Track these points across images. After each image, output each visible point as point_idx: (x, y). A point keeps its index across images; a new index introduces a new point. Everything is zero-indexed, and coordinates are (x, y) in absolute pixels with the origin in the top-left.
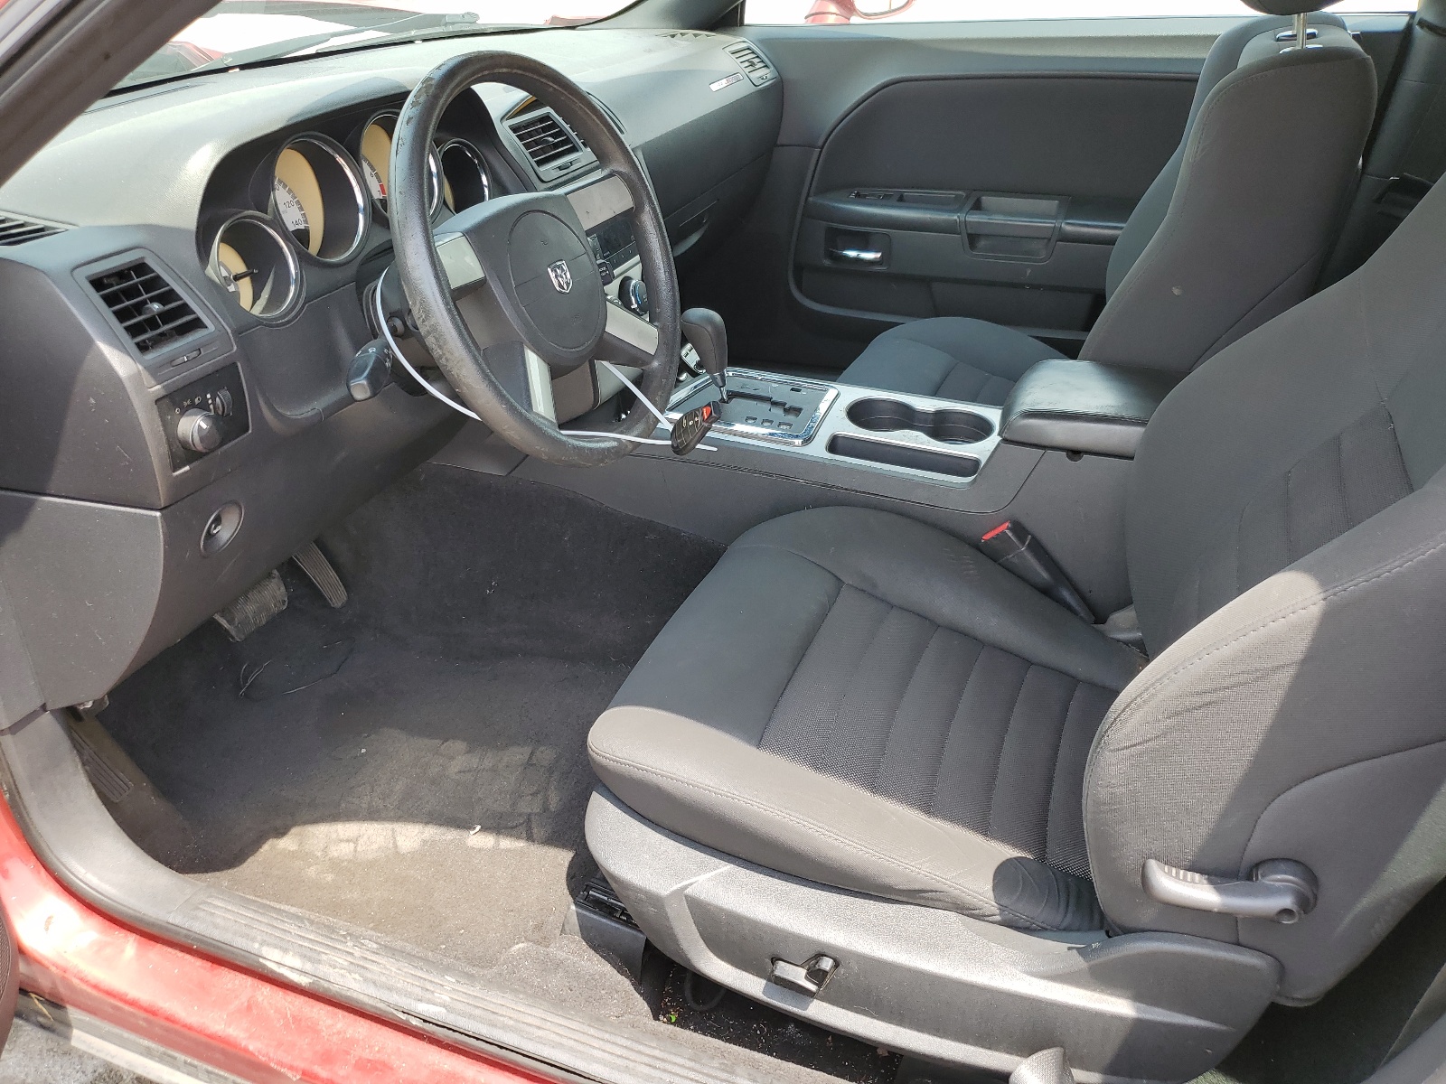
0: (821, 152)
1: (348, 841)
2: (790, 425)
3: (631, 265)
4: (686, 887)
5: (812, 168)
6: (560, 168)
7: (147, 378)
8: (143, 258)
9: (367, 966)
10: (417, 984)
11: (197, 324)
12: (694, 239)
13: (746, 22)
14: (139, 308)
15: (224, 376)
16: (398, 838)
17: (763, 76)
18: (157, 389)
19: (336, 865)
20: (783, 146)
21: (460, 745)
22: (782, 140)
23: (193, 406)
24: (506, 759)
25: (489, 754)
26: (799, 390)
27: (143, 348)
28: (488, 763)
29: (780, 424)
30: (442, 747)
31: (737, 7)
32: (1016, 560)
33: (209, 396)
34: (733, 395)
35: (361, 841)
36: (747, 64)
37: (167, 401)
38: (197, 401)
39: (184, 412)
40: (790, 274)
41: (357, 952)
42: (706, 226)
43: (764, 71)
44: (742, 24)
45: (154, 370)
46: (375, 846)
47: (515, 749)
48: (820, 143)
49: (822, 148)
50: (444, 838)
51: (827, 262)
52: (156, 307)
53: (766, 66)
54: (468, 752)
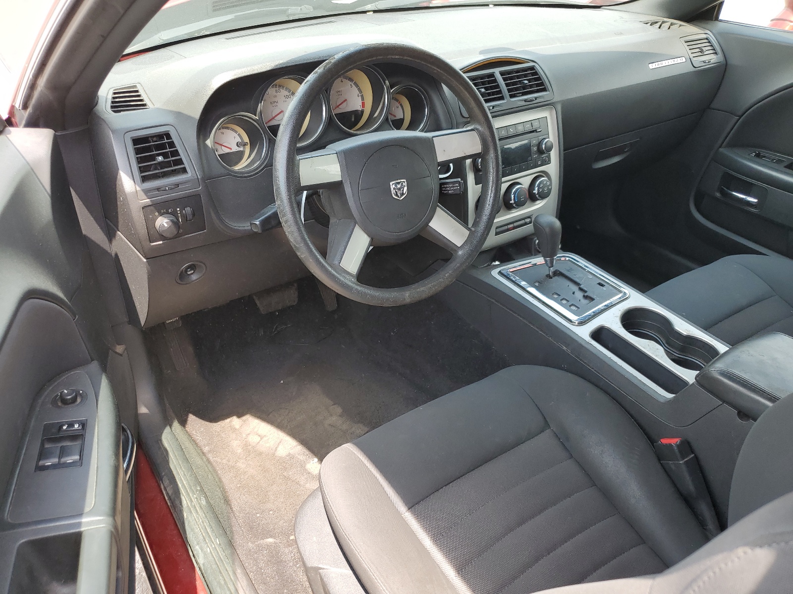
0: (739, 119)
1: (259, 436)
2: (578, 308)
3: (524, 175)
4: (320, 568)
5: (728, 129)
6: (525, 101)
7: (142, 195)
8: (169, 131)
9: (193, 512)
10: (204, 535)
11: (184, 170)
12: (615, 160)
13: (721, 17)
14: (153, 158)
15: (193, 200)
16: (280, 446)
17: (711, 59)
18: (147, 201)
19: (246, 446)
20: (714, 109)
21: (339, 410)
22: (712, 106)
23: (168, 213)
24: (353, 429)
25: (348, 423)
26: (602, 285)
27: (144, 179)
28: (344, 427)
29: (572, 305)
30: (331, 407)
31: (715, 6)
32: (673, 467)
33: (178, 209)
34: (557, 273)
35: (265, 439)
36: (698, 50)
37: (152, 208)
38: (170, 211)
39: (161, 214)
40: (693, 194)
41: (195, 501)
42: (628, 154)
43: (713, 56)
44: (717, 19)
45: (146, 192)
46: (268, 445)
47: (361, 425)
48: (740, 113)
49: (741, 117)
50: (299, 457)
51: (718, 195)
52: (160, 158)
53: (716, 53)
54: (340, 416)
